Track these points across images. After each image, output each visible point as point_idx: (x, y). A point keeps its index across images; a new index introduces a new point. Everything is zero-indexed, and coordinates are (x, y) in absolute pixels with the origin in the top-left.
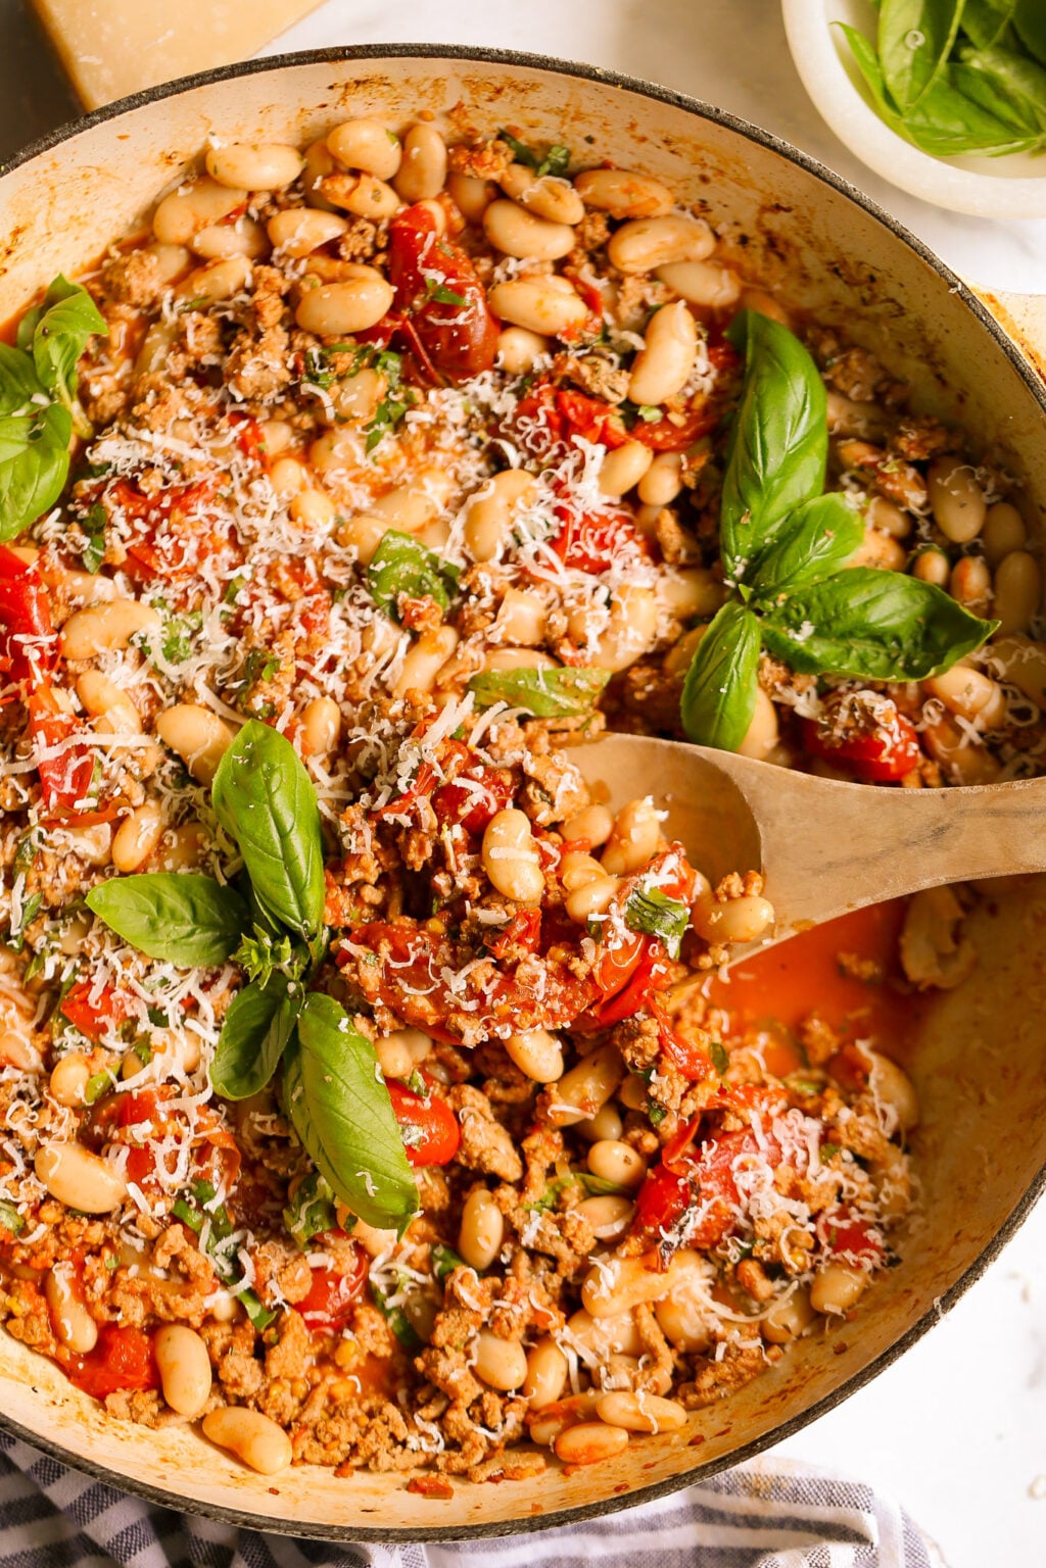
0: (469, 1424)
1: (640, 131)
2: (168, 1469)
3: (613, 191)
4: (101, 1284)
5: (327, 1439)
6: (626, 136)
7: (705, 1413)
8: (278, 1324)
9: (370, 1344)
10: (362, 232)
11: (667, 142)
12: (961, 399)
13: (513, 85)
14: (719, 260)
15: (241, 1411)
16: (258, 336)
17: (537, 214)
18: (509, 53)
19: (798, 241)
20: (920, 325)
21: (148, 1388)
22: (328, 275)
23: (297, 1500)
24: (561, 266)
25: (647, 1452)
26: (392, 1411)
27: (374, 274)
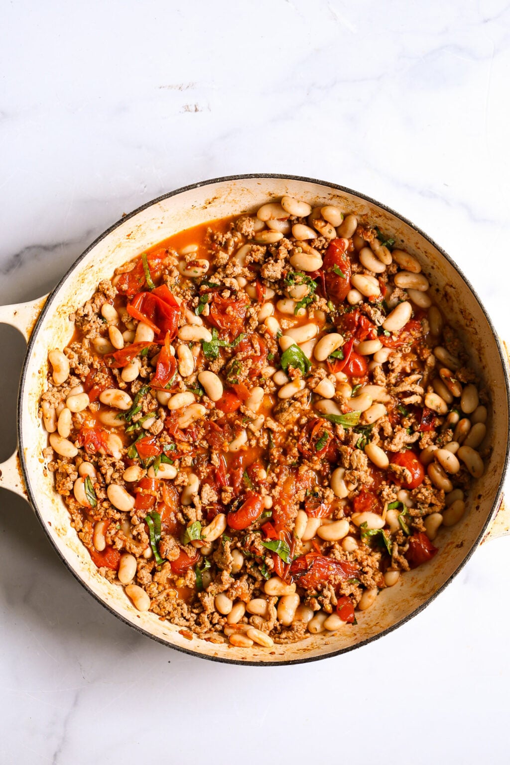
0: (206, 620)
1: (418, 245)
2: (109, 597)
3: (403, 259)
4: (113, 532)
5: (162, 607)
6: (414, 245)
7: (278, 646)
8: (162, 565)
9: (188, 583)
10: (321, 241)
11: (426, 252)
12: (484, 368)
13: (385, 216)
14: (426, 293)
15: (139, 588)
16: (276, 261)
17: (377, 257)
18: (387, 207)
19: (454, 298)
20: (480, 340)
21: (114, 570)
22: (305, 249)
23: (144, 622)
24: (378, 276)
25: (257, 650)
26: (185, 606)
27: (319, 256)
